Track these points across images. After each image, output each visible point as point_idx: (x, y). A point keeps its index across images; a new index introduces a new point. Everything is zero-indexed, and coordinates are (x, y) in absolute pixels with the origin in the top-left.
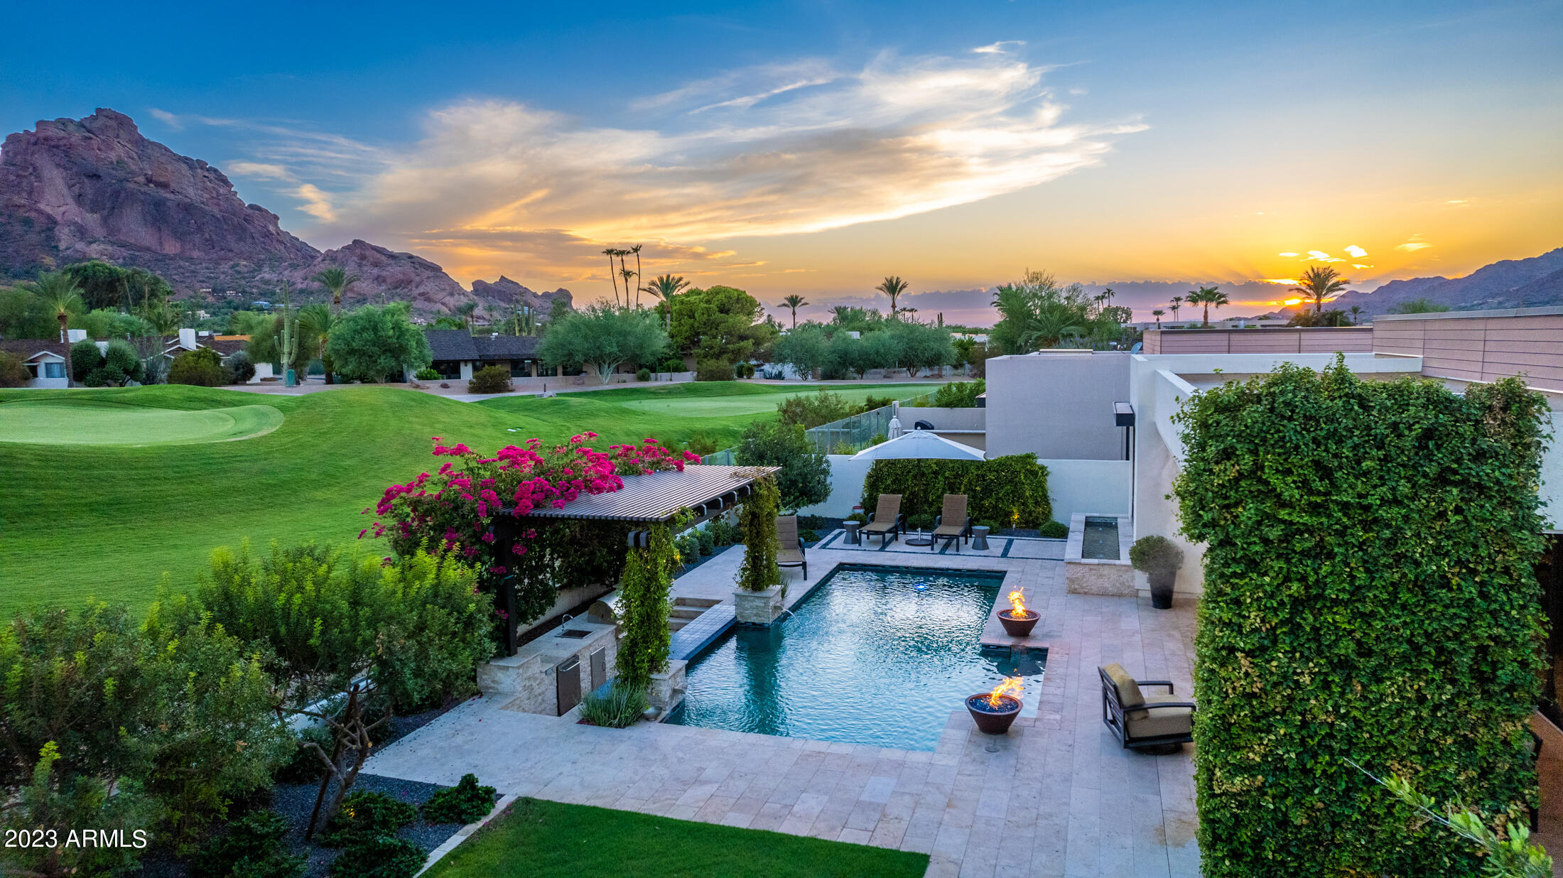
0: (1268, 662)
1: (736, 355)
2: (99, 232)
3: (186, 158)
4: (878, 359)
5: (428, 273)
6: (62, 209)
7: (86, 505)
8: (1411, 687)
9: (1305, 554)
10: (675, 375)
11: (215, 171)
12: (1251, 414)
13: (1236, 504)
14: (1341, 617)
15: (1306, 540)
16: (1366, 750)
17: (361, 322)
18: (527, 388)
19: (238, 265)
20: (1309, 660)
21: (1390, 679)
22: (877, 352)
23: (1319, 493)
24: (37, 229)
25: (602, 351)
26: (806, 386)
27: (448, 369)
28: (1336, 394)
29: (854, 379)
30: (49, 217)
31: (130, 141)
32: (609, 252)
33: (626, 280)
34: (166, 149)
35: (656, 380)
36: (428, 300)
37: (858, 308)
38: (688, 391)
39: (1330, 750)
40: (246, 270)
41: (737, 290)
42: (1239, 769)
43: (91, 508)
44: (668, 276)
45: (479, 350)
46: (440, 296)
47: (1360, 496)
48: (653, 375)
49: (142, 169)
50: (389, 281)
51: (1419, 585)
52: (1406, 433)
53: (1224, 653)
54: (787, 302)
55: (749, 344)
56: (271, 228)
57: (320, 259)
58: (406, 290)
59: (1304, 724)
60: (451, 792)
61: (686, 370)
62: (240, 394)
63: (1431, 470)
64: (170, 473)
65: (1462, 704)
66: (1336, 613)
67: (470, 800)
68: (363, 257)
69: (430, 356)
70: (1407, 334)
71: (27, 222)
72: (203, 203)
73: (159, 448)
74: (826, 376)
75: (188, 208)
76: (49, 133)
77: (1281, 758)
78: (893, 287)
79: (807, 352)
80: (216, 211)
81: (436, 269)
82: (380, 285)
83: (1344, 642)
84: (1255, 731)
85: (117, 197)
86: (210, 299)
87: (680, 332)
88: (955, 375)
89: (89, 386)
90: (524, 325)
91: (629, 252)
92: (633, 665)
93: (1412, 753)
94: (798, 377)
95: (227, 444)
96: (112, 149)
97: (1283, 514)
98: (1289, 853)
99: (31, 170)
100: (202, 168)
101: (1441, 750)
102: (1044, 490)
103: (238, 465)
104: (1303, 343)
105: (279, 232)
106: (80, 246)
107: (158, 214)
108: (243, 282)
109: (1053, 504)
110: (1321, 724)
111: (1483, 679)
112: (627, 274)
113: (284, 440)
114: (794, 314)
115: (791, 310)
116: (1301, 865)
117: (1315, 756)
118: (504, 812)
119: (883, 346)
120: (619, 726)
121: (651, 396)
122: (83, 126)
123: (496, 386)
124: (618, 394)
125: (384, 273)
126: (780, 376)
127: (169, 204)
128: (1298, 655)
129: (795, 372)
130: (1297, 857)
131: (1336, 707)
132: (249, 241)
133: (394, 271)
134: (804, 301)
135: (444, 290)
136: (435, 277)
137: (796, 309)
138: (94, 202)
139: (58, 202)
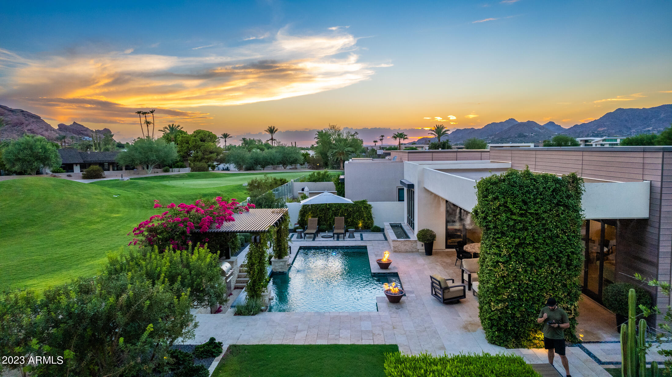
0: (509, 265)
1: (209, 159)
4: (271, 162)
5: (32, 120)
8: (550, 269)
9: (519, 230)
10: (181, 169)
12: (504, 186)
13: (498, 214)
14: (530, 249)
15: (520, 225)
16: (537, 291)
17: (23, 145)
18: (111, 176)
20: (521, 263)
21: (543, 267)
22: (271, 159)
23: (524, 210)
25: (148, 159)
26: (240, 173)
27: (68, 168)
28: (528, 178)
29: (260, 170)
32: (139, 113)
33: (148, 126)
35: (172, 171)
37: (252, 139)
38: (189, 177)
39: (527, 292)
41: (208, 132)
42: (501, 301)
44: (173, 125)
45: (83, 159)
46: (40, 131)
47: (535, 210)
48: (171, 169)
51: (551, 238)
52: (548, 190)
53: (495, 263)
54: (222, 136)
55: (214, 155)
58: (20, 128)
59: (520, 284)
60: (204, 346)
61: (186, 167)
63: (555, 201)
65: (563, 273)
66: (528, 248)
67: (214, 348)
69: (61, 161)
70: (505, 155)
74: (248, 169)
77: (513, 296)
78: (272, 131)
79: (240, 158)
81: (37, 118)
83: (532, 257)
84: (505, 288)
87: (182, 150)
88: (302, 168)
90: (97, 146)
91: (148, 113)
92: (254, 290)
93: (550, 290)
94: (236, 170)
97: (514, 217)
98: (515, 326)
101: (557, 288)
102: (371, 214)
104: (458, 156)
109: (374, 219)
110: (524, 283)
111: (568, 265)
112: (148, 123)
114: (225, 141)
115: (224, 140)
116: (519, 330)
117: (523, 294)
118: (227, 351)
119: (273, 156)
120: (253, 315)
121: (173, 179)
123: (96, 175)
124: (153, 179)
126: (227, 169)
128: (517, 262)
129: (235, 167)
130: (518, 328)
131: (529, 278)
133: (13, 118)
134: (230, 136)
135: (43, 128)
136: (37, 122)
137: (227, 139)
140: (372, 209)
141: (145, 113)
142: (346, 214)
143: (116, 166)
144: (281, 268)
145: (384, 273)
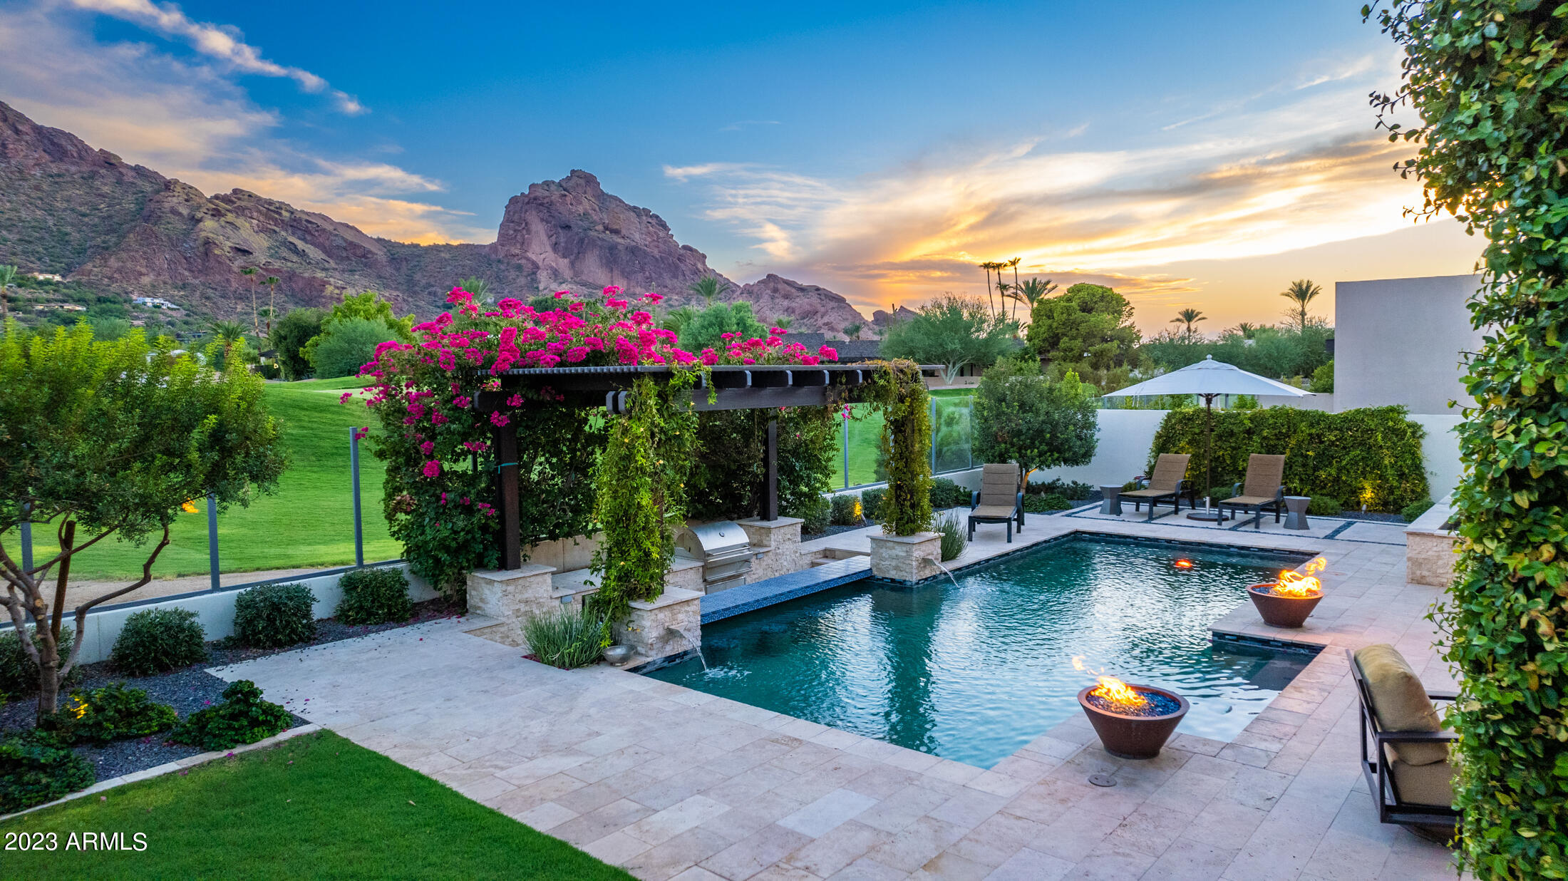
2: (567, 273)
3: (635, 207)
5: (832, 304)
6: (543, 256)
11: (657, 217)
22: (1270, 356)
24: (525, 274)
30: (534, 263)
31: (594, 196)
34: (621, 201)
36: (832, 329)
40: (677, 303)
41: (1101, 287)
44: (1035, 280)
46: (842, 325)
49: (601, 219)
50: (797, 311)
54: (1181, 317)
55: (1113, 346)
56: (700, 266)
57: (738, 293)
58: (812, 320)
68: (775, 290)
71: (519, 268)
72: (645, 245)
75: (634, 250)
76: (537, 194)
78: (1303, 292)
80: (656, 251)
81: (840, 300)
82: (789, 316)
85: (582, 243)
87: (1037, 334)
96: (581, 203)
99: (524, 225)
100: (646, 215)
105: (706, 269)
106: (553, 286)
107: (611, 258)
115: (1185, 325)
118: (278, 743)
122: (561, 186)
125: (794, 305)
127: (619, 247)
132: (681, 278)
133: (803, 302)
134: (1200, 316)
135: (847, 319)
136: (839, 308)
137: (1192, 324)
138: (566, 248)
139: (541, 250)
140: (1424, 442)
141: (998, 266)
142: (1310, 453)
144: (896, 568)
145: (1266, 642)
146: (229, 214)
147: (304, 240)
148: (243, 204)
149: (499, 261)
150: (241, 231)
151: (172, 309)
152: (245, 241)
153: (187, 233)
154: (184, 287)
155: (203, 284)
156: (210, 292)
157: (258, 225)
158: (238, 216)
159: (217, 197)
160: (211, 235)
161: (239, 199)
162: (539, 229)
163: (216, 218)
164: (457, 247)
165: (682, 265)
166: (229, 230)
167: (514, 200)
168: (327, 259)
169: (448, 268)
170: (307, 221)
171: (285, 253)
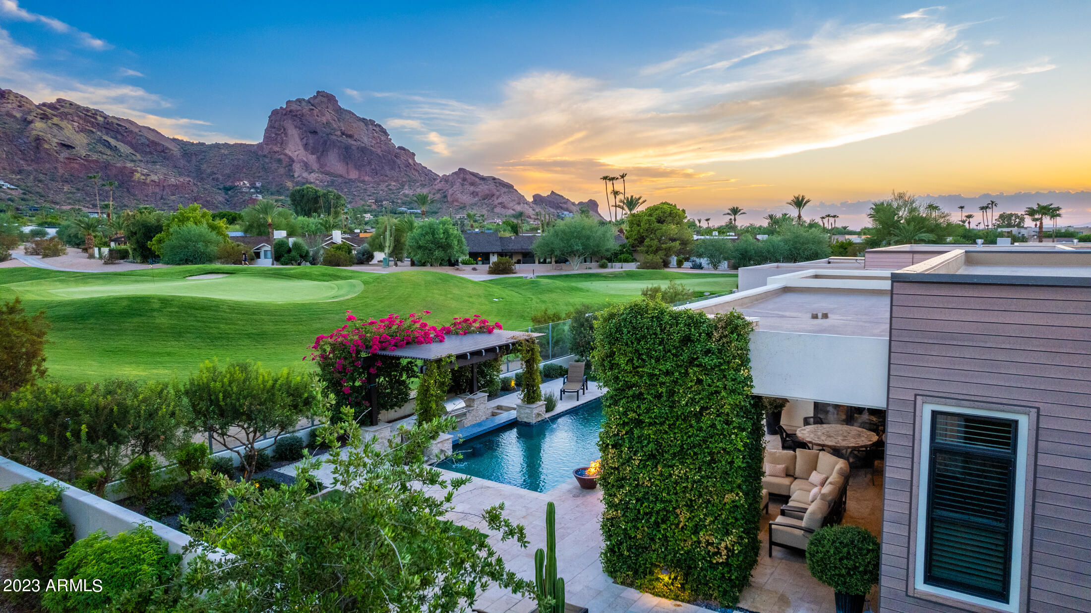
1: (668, 250)
2: (315, 166)
3: (364, 119)
5: (504, 190)
6: (297, 153)
7: (247, 334)
10: (625, 264)
11: (380, 126)
19: (390, 185)
24: (284, 165)
25: (572, 249)
30: (290, 158)
31: (334, 110)
32: (605, 178)
33: (615, 197)
34: (353, 114)
35: (612, 267)
36: (504, 207)
40: (394, 188)
43: (249, 336)
45: (503, 246)
46: (512, 204)
48: (609, 264)
49: (339, 127)
50: (480, 194)
54: (730, 212)
55: (677, 244)
56: (411, 161)
57: (438, 181)
58: (490, 201)
61: (632, 261)
62: (354, 272)
64: (292, 319)
68: (464, 180)
71: (280, 161)
72: (372, 146)
73: (290, 304)
75: (363, 150)
76: (292, 108)
78: (799, 203)
80: (379, 151)
81: (510, 187)
82: (474, 197)
85: (326, 144)
86: (374, 207)
87: (631, 235)
89: (282, 265)
91: (618, 178)
94: (711, 268)
95: (325, 303)
96: (324, 115)
99: (282, 130)
100: (372, 125)
103: (328, 316)
105: (415, 164)
106: (305, 175)
107: (347, 154)
108: (393, 196)
112: (616, 193)
113: (358, 302)
122: (310, 102)
123: (504, 270)
124: (581, 277)
125: (477, 190)
126: (700, 267)
127: (353, 147)
129: (708, 264)
132: (397, 170)
133: (483, 188)
135: (514, 200)
136: (509, 192)
137: (737, 216)
138: (314, 148)
139: (295, 149)
141: (613, 179)
143: (527, 257)
144: (527, 417)
146: (55, 118)
147: (116, 138)
148: (66, 110)
149: (265, 156)
150: (65, 131)
151: (13, 189)
152: (68, 138)
153: (21, 132)
154: (20, 172)
155: (36, 170)
156: (42, 177)
157: (78, 126)
158: (62, 120)
159: (44, 105)
160: (41, 134)
161: (62, 106)
162: (294, 133)
163: (44, 121)
164: (233, 145)
165: (398, 160)
166: (55, 130)
167: (275, 113)
168: (134, 153)
169: (227, 161)
170: (117, 124)
171: (101, 148)
